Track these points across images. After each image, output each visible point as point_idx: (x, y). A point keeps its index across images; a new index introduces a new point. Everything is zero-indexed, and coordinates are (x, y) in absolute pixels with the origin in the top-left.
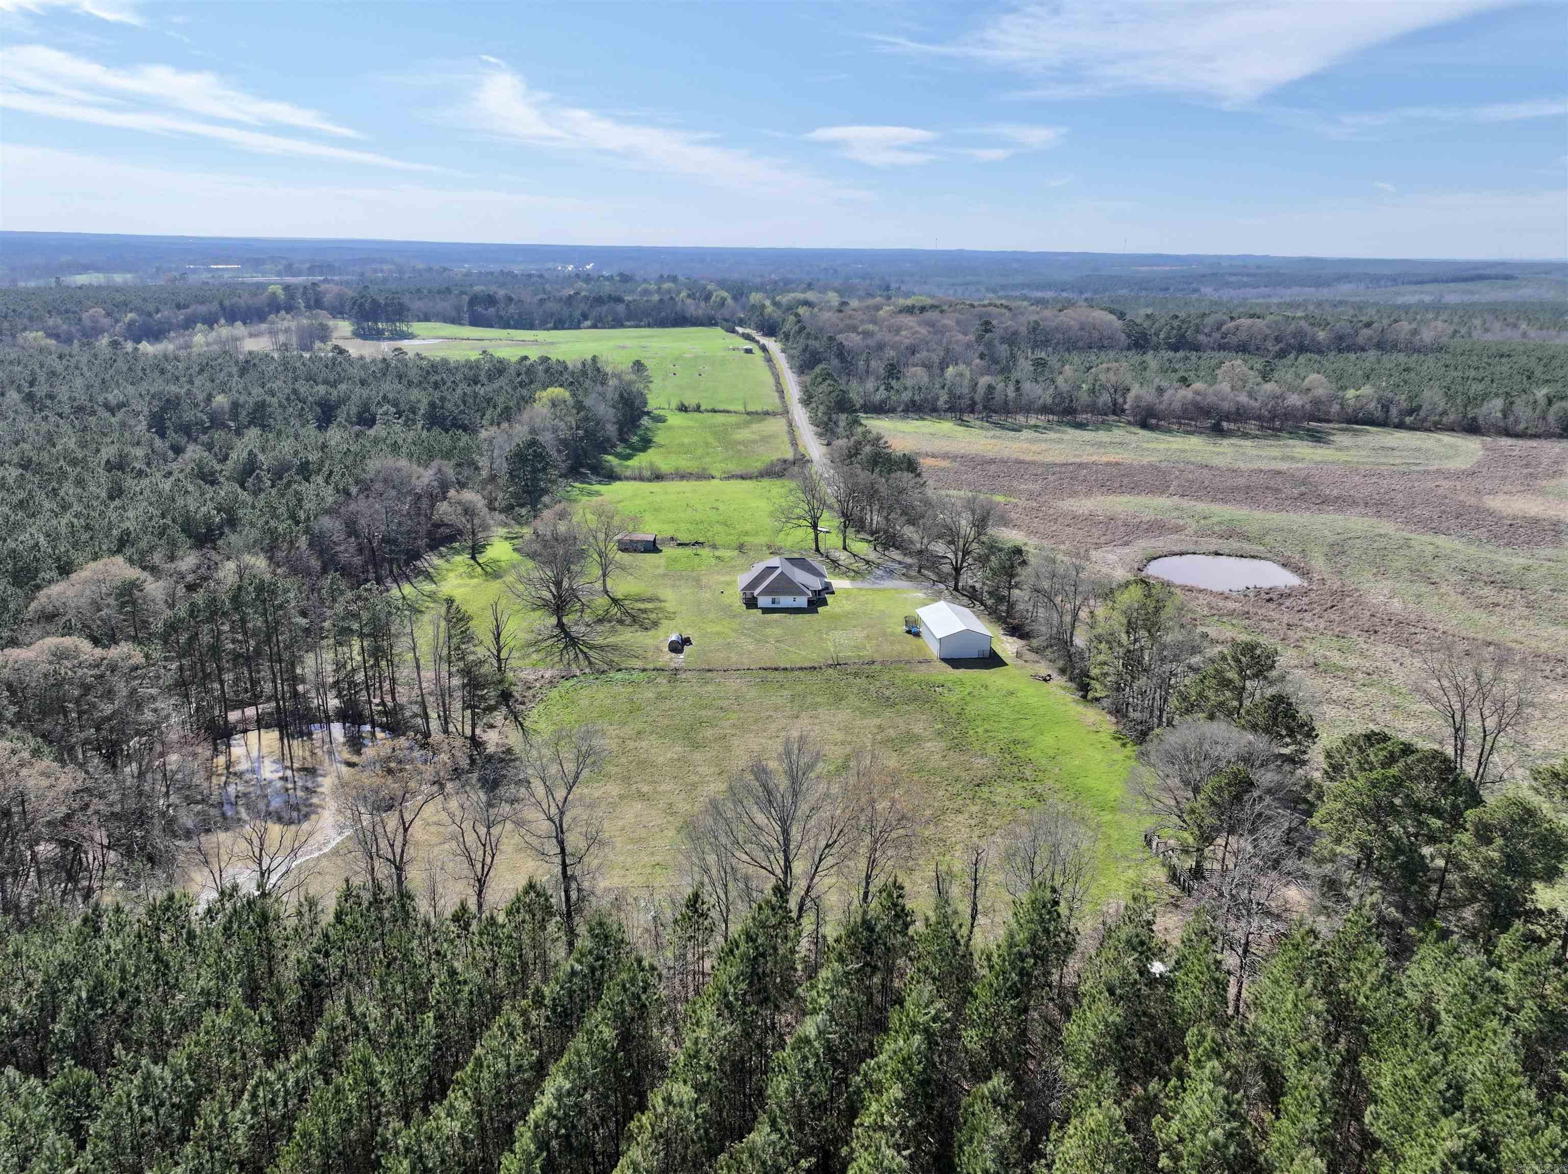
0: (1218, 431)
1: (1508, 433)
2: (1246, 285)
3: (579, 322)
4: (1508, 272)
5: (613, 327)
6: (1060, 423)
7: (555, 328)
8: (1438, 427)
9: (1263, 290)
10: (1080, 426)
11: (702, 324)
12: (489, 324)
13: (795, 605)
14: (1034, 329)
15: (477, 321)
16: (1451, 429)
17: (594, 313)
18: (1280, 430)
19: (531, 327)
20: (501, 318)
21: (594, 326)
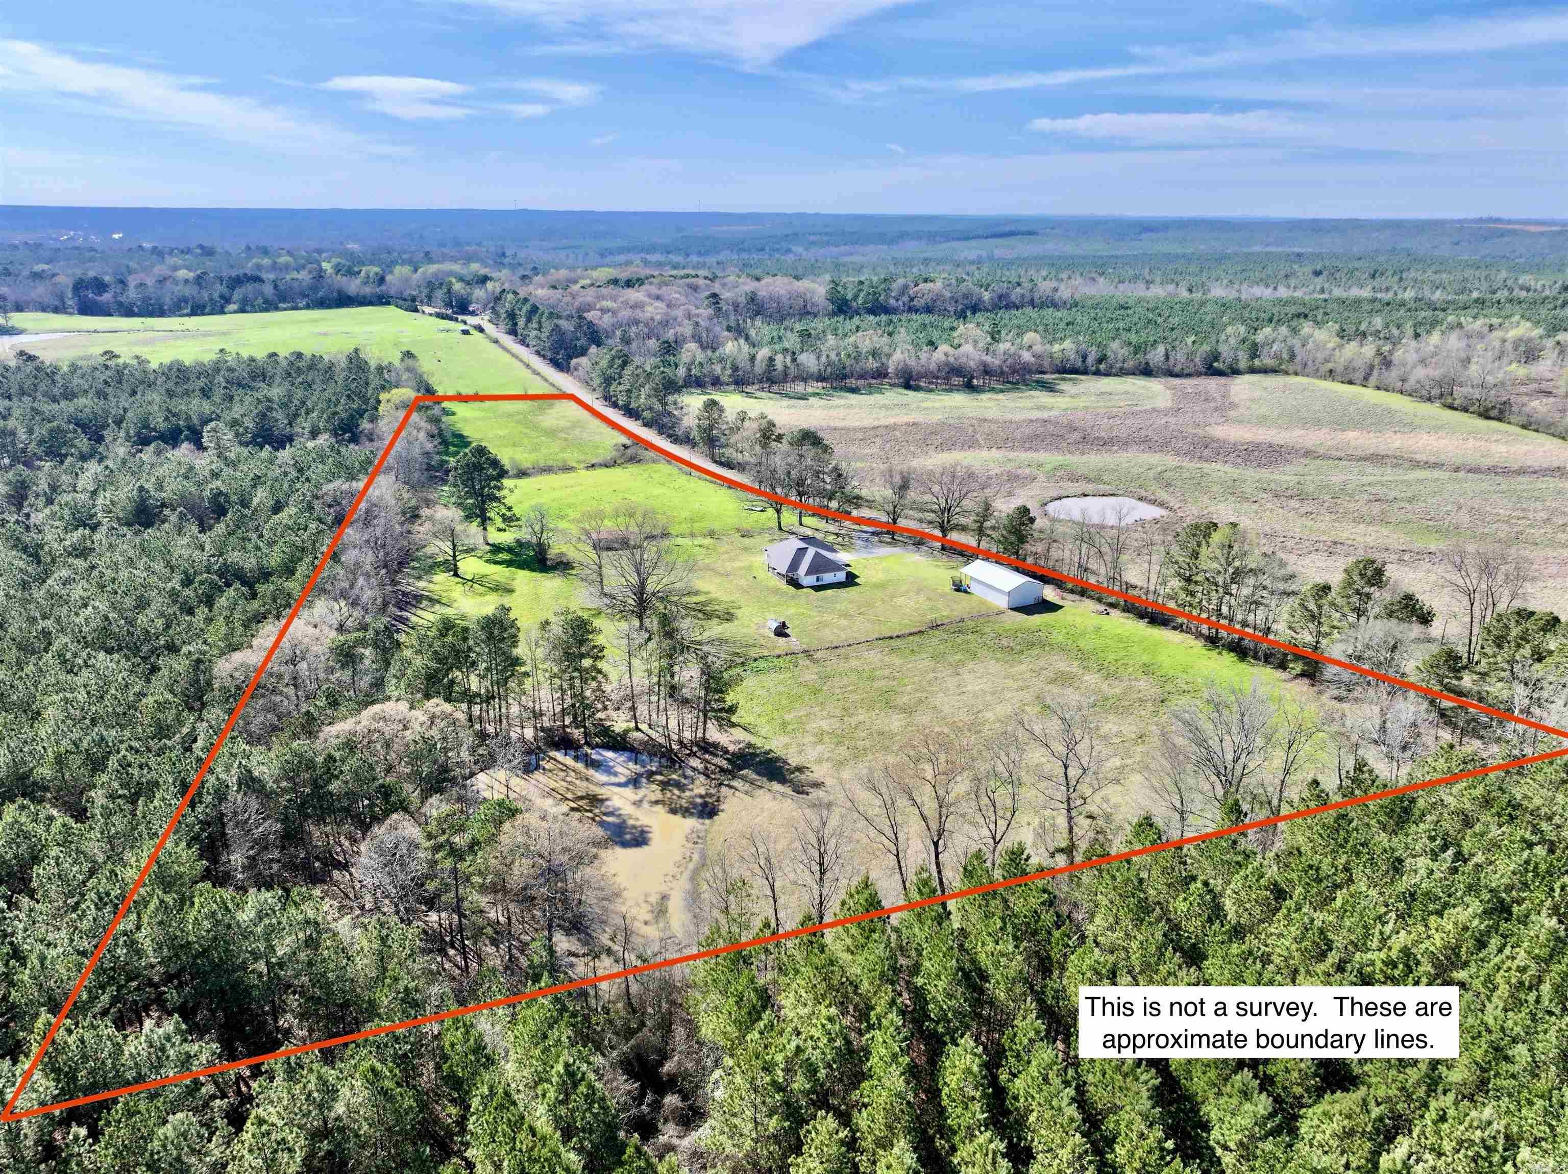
0: (970, 387)
1: (1171, 374)
2: (828, 244)
3: (222, 307)
4: (1030, 228)
5: (266, 310)
6: (834, 389)
7: (193, 313)
8: (1123, 372)
9: (843, 248)
10: (854, 390)
11: (370, 303)
12: (105, 312)
13: (836, 580)
14: (753, 300)
15: (87, 309)
16: (1132, 373)
17: (238, 294)
18: (1017, 383)
19: (162, 314)
20: (120, 304)
21: (242, 310)
